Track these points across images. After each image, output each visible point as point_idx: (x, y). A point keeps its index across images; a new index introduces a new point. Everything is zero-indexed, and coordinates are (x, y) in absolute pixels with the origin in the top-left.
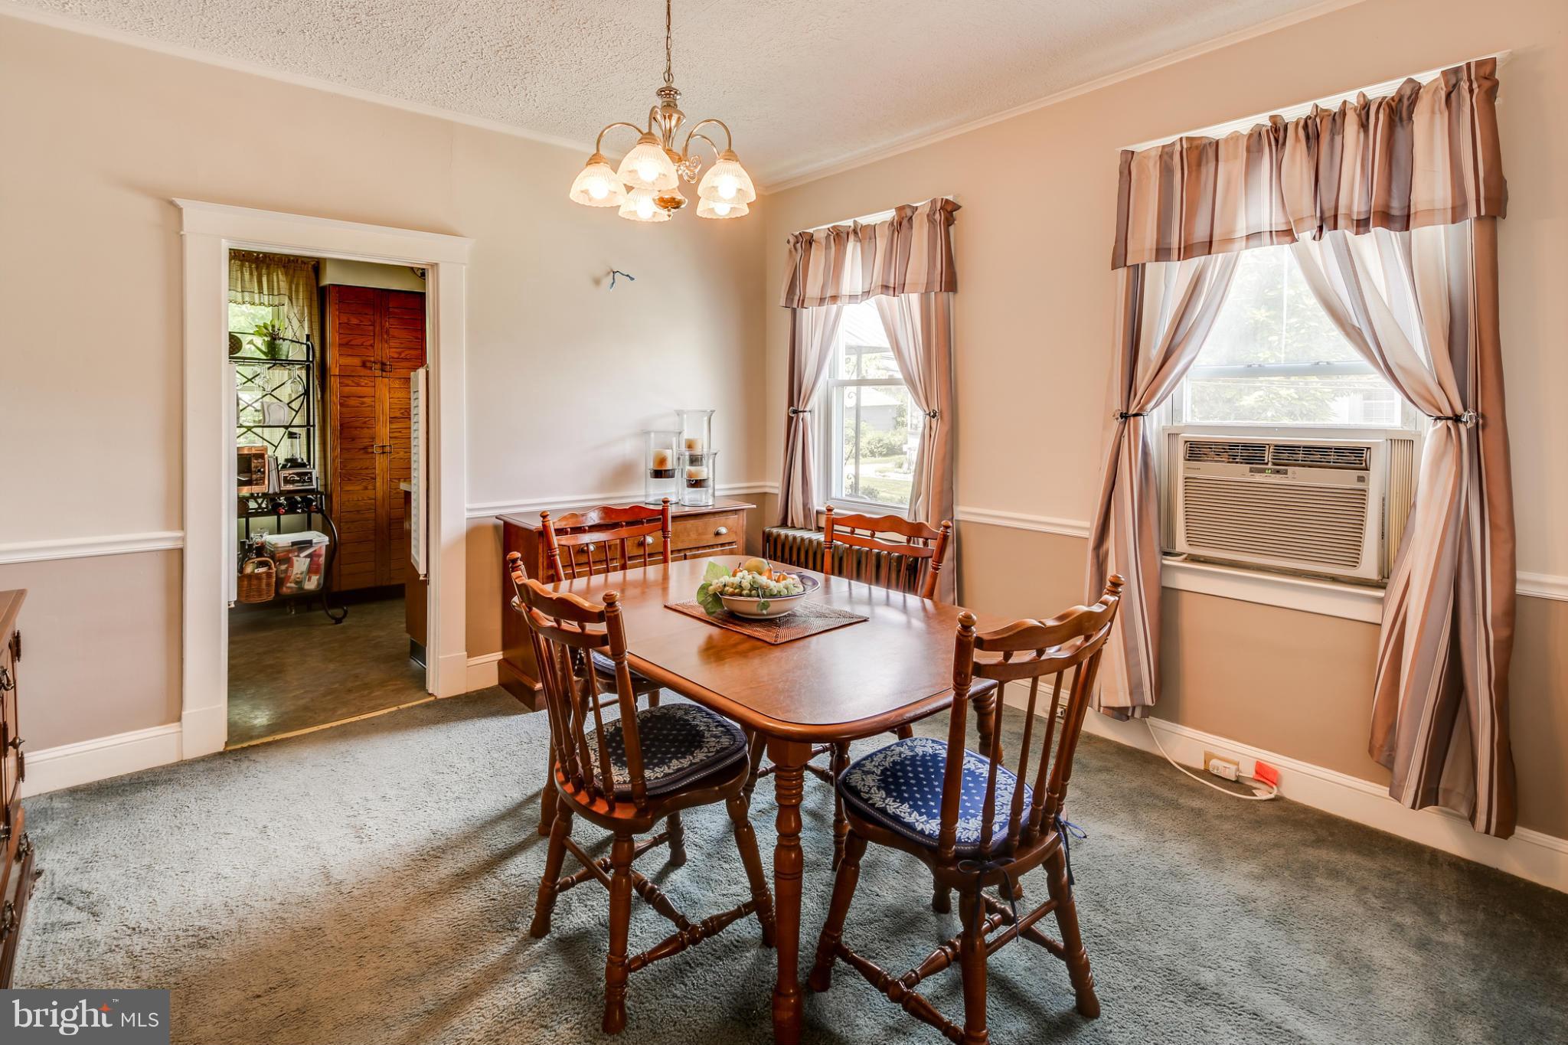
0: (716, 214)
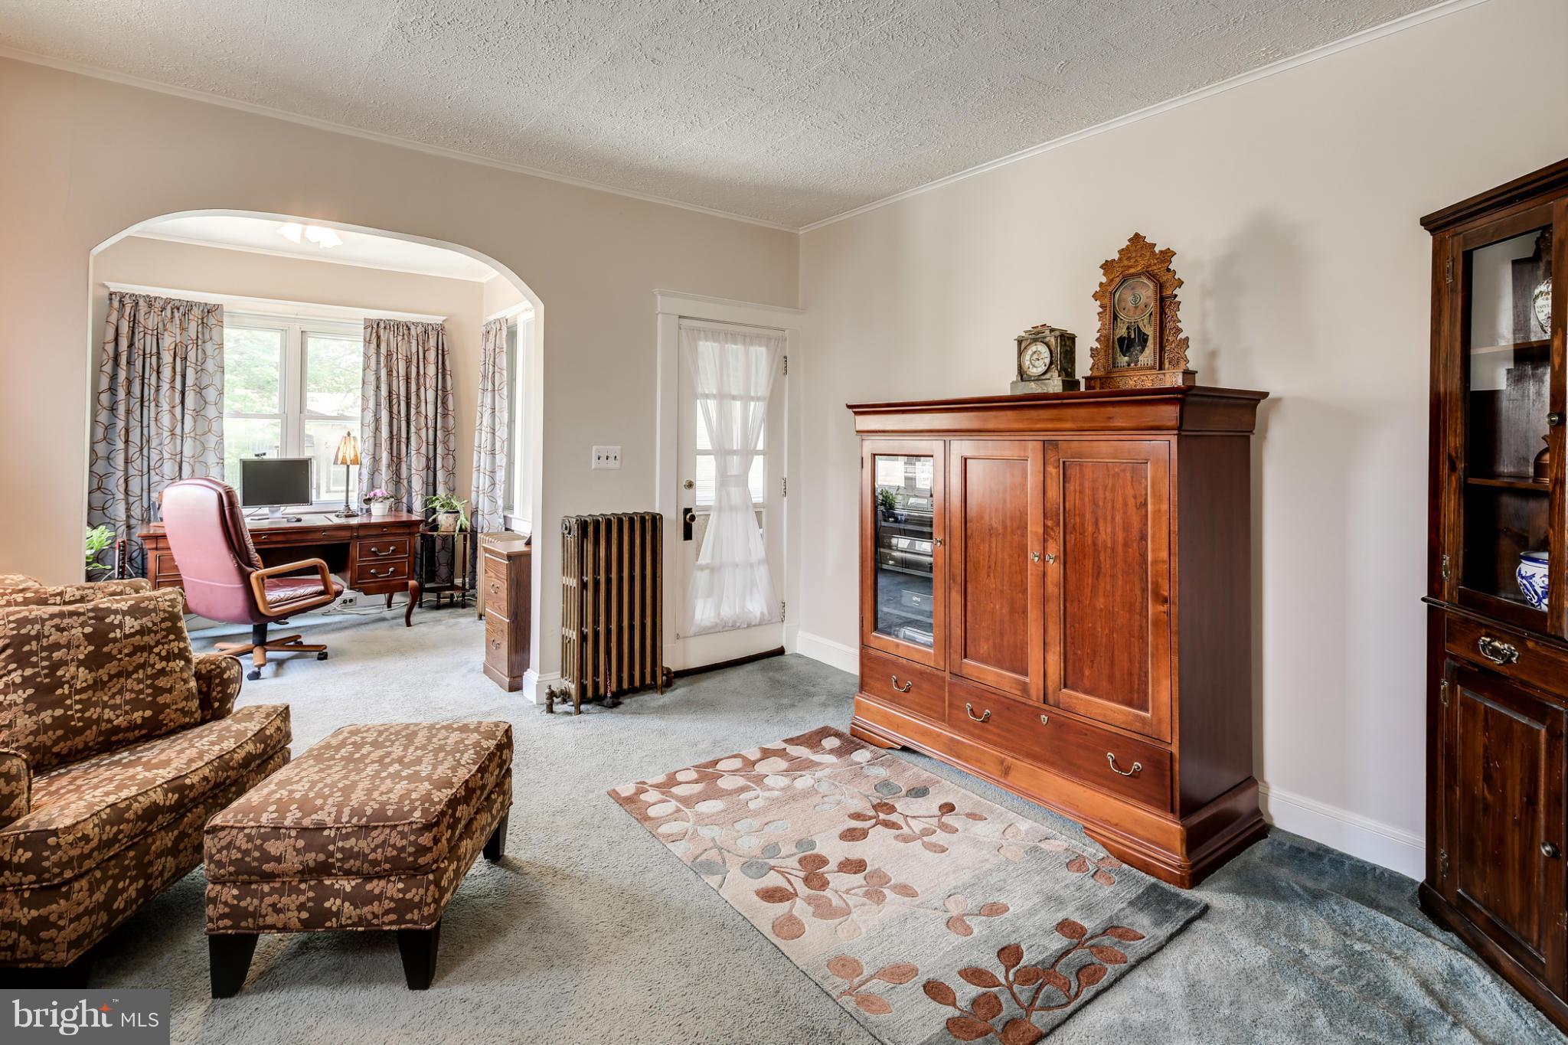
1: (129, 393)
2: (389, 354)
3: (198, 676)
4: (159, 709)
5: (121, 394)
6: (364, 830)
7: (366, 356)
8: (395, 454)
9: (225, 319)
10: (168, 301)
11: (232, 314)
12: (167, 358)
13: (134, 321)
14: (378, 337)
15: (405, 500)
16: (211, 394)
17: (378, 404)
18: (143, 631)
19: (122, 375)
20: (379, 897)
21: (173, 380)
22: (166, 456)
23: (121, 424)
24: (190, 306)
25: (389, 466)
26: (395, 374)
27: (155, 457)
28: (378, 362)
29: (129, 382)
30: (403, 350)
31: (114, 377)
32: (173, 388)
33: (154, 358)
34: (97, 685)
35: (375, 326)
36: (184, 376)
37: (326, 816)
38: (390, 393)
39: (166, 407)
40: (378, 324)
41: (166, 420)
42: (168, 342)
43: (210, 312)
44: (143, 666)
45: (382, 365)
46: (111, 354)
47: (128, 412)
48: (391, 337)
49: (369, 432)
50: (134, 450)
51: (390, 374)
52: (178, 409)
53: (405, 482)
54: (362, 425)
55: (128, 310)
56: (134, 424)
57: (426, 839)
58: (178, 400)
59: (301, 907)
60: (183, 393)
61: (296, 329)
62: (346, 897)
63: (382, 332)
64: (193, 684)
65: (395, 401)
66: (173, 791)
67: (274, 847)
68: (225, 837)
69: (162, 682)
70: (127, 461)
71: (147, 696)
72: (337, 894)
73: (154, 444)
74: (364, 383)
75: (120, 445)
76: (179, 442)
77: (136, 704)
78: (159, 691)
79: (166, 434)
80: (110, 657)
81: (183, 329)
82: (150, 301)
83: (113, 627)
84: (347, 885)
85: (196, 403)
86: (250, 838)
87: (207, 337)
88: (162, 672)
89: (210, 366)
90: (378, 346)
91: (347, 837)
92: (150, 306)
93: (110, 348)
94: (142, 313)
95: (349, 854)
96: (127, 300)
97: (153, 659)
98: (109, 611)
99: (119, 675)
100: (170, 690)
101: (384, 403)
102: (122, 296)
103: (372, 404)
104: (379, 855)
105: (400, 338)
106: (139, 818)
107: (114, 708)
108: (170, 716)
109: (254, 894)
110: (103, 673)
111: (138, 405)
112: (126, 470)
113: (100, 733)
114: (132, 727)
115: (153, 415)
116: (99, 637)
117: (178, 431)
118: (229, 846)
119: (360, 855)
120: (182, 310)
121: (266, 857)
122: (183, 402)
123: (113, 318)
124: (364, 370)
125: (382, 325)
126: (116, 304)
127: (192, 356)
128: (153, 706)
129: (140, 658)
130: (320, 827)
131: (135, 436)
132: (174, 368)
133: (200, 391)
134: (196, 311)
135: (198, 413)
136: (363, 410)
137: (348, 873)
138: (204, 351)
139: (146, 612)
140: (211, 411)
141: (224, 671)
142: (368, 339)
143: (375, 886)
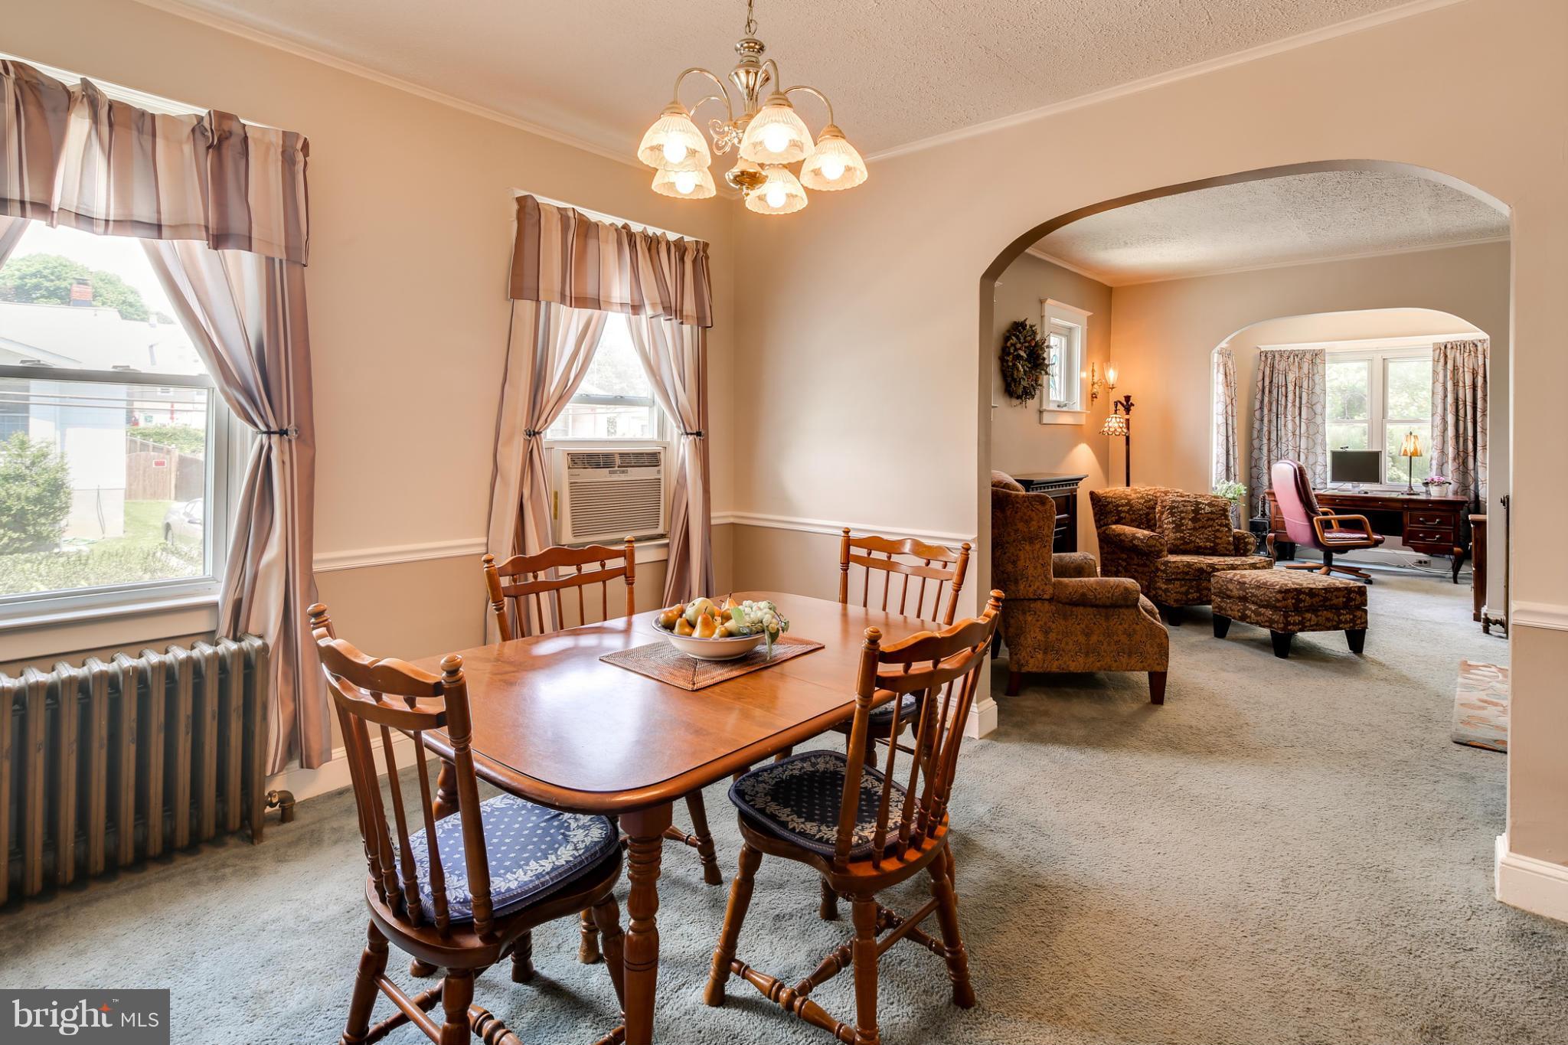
0: (677, 192)
1: (1270, 410)
2: (1455, 368)
3: (1234, 536)
4: (1217, 544)
5: (1266, 411)
6: (1258, 587)
7: (1435, 372)
8: (1461, 449)
9: (1327, 358)
10: (1291, 352)
11: (1332, 354)
12: (1291, 388)
13: (1273, 367)
14: (1446, 356)
15: (1472, 487)
16: (1318, 408)
17: (1445, 409)
18: (1212, 513)
19: (1266, 399)
20: (1263, 614)
21: (1294, 401)
22: (1290, 448)
23: (1265, 429)
24: (1304, 352)
25: (1454, 459)
26: (1461, 384)
27: (1284, 449)
28: (1445, 376)
29: (1270, 403)
30: (1469, 364)
31: (1262, 402)
32: (1294, 406)
33: (1284, 388)
34: (1194, 529)
35: (1443, 348)
36: (1300, 398)
37: (1248, 581)
38: (1457, 400)
39: (1289, 418)
40: (1446, 347)
41: (1290, 425)
42: (1291, 377)
43: (1316, 355)
44: (1211, 526)
45: (1449, 378)
46: (1261, 388)
47: (1270, 421)
48: (1458, 355)
49: (1438, 432)
50: (1273, 444)
51: (1456, 385)
52: (1298, 418)
53: (1472, 473)
54: (1432, 426)
55: (1269, 360)
56: (1273, 428)
57: (1279, 596)
58: (1297, 413)
59: (1238, 611)
60: (1300, 408)
61: (1378, 358)
62: (1253, 611)
63: (1449, 351)
64: (1231, 539)
65: (1460, 407)
66: (1211, 567)
67: (1230, 586)
68: (1216, 579)
69: (1218, 534)
70: (1269, 451)
71: (1212, 538)
72: (1250, 609)
73: (1283, 441)
74: (1433, 393)
75: (1265, 441)
76: (1298, 439)
77: (1208, 540)
78: (1216, 537)
79: (1290, 434)
80: (1199, 520)
81: (1300, 368)
82: (1281, 353)
83: (1201, 509)
84: (1253, 607)
85: (1308, 414)
86: (1223, 581)
87: (1316, 371)
88: (1218, 530)
89: (1318, 390)
90: (1446, 363)
91: (1252, 588)
92: (1281, 356)
93: (1260, 384)
94: (1277, 361)
95: (1253, 595)
96: (1269, 355)
97: (1215, 524)
98: (1201, 503)
99: (1202, 527)
100: (1221, 538)
101: (1450, 409)
102: (1267, 353)
103: (1440, 410)
104: (1262, 598)
105: (1466, 355)
106: (1196, 570)
107: (1200, 539)
108: (1220, 548)
109: (1225, 602)
110: (1197, 525)
111: (1275, 417)
112: (1269, 456)
113: (1195, 547)
114: (1206, 548)
115: (1283, 423)
116: (1196, 511)
117: (1297, 433)
118: (1217, 582)
119: (1256, 596)
120: (1298, 356)
121: (1228, 589)
122: (1300, 414)
123: (1262, 367)
124: (1434, 383)
125: (1449, 346)
126: (1263, 358)
127: (1305, 385)
128: (1213, 542)
129: (1210, 523)
130: (1245, 583)
131: (1274, 436)
132: (1295, 393)
133: (1311, 406)
134: (1308, 356)
135: (1309, 421)
136: (1433, 415)
137: (1253, 603)
138: (1313, 380)
139: (1214, 506)
140: (1319, 419)
141: (1246, 538)
142: (1436, 359)
143: (1262, 610)
